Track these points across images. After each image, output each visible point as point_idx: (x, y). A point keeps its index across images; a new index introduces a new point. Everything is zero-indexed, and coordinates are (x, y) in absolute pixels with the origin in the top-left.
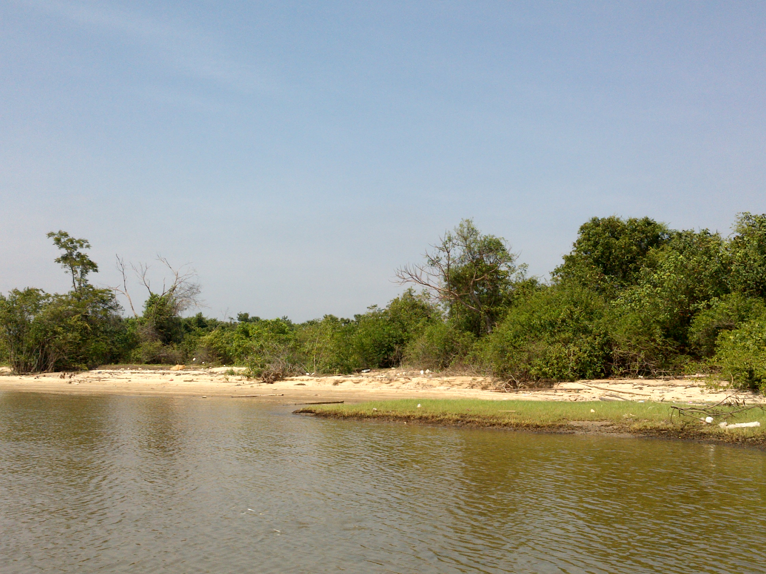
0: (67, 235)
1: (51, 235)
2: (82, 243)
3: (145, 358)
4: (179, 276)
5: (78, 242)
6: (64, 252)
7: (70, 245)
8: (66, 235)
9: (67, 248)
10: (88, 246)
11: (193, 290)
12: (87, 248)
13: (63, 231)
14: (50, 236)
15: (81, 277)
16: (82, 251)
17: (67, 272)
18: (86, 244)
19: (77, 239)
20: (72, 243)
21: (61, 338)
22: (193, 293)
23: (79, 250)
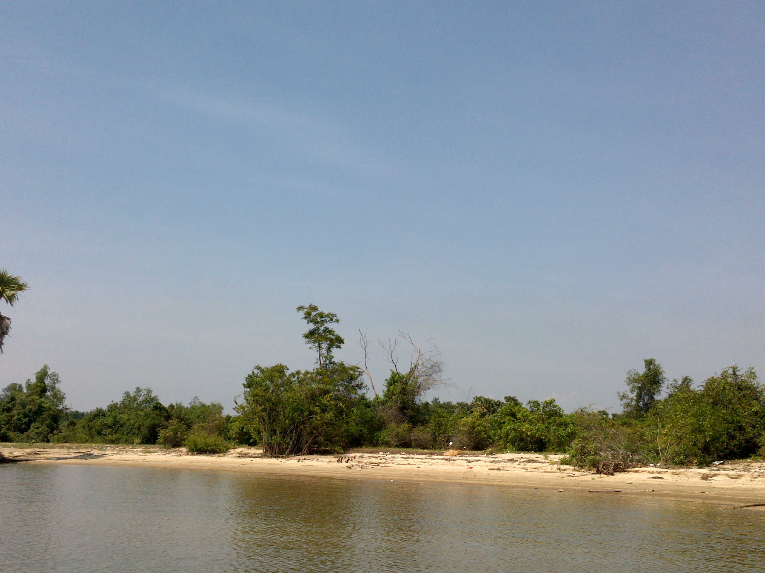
0: (317, 310)
1: (300, 308)
2: (331, 317)
3: (393, 441)
4: (422, 353)
5: (327, 316)
6: (312, 326)
7: (319, 319)
8: (315, 309)
9: (316, 323)
10: (337, 321)
11: (436, 368)
12: (336, 323)
13: (314, 304)
14: (298, 310)
15: (327, 354)
16: (330, 325)
17: (311, 348)
18: (335, 318)
19: (326, 313)
20: (322, 317)
21: (319, 418)
22: (435, 372)
23: (327, 325)
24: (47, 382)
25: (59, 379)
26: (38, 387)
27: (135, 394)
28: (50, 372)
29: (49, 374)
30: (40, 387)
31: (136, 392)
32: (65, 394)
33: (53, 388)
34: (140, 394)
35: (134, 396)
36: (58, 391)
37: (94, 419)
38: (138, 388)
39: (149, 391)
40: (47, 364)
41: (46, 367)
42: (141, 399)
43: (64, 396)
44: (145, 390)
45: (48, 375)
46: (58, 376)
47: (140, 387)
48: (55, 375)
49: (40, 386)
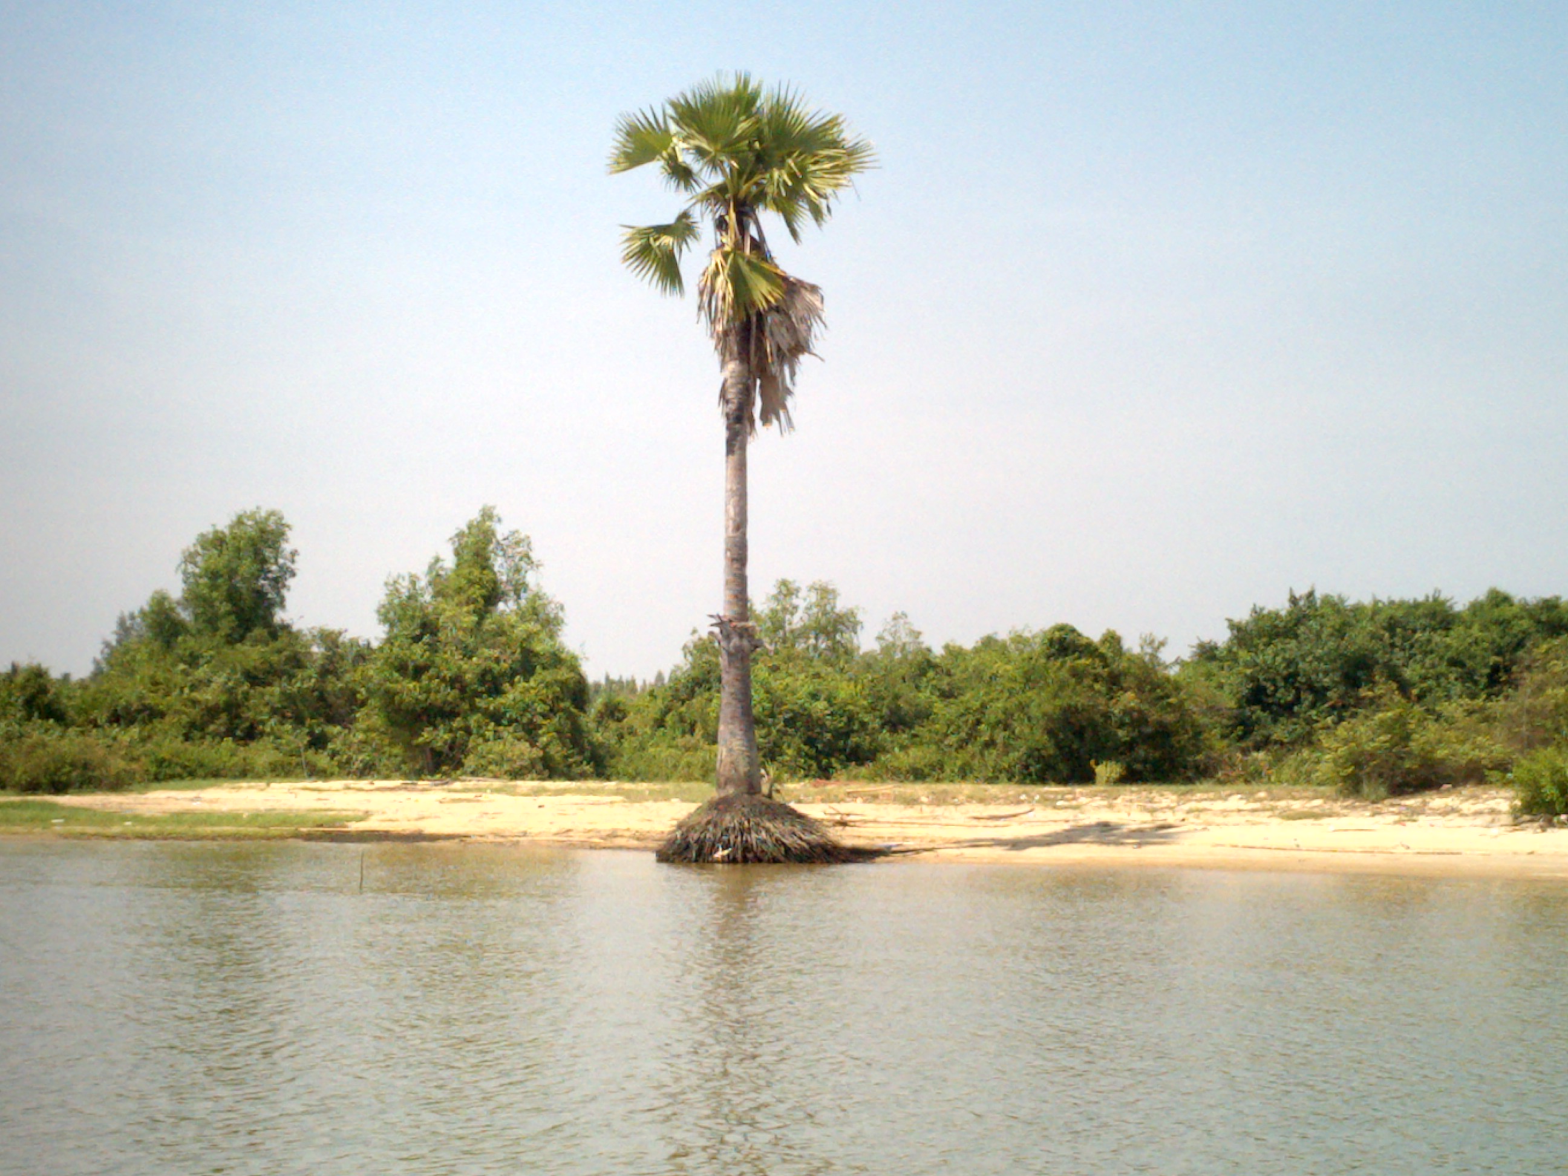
24: (499, 565)
25: (534, 556)
26: (471, 583)
27: (774, 605)
28: (501, 531)
29: (499, 537)
30: (480, 582)
31: (776, 598)
32: (562, 608)
33: (519, 588)
34: (791, 604)
35: (774, 611)
36: (537, 596)
37: (692, 694)
38: (784, 583)
39: (825, 593)
40: (490, 504)
41: (487, 514)
42: (797, 621)
43: (561, 614)
44: (812, 588)
45: (498, 543)
46: (529, 544)
47: (790, 578)
48: (518, 543)
49: (480, 579)
